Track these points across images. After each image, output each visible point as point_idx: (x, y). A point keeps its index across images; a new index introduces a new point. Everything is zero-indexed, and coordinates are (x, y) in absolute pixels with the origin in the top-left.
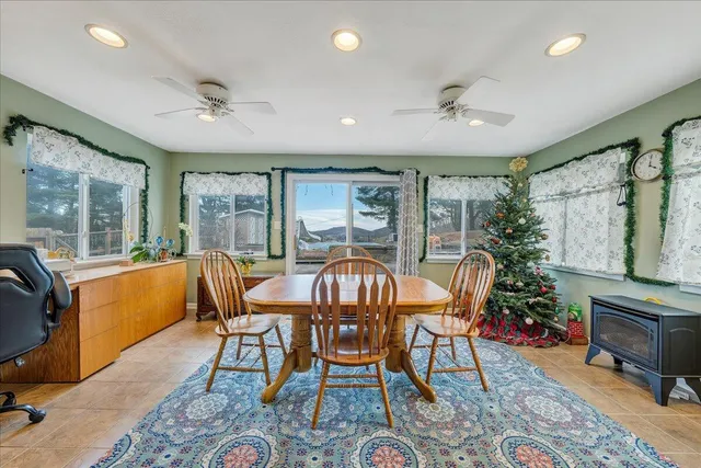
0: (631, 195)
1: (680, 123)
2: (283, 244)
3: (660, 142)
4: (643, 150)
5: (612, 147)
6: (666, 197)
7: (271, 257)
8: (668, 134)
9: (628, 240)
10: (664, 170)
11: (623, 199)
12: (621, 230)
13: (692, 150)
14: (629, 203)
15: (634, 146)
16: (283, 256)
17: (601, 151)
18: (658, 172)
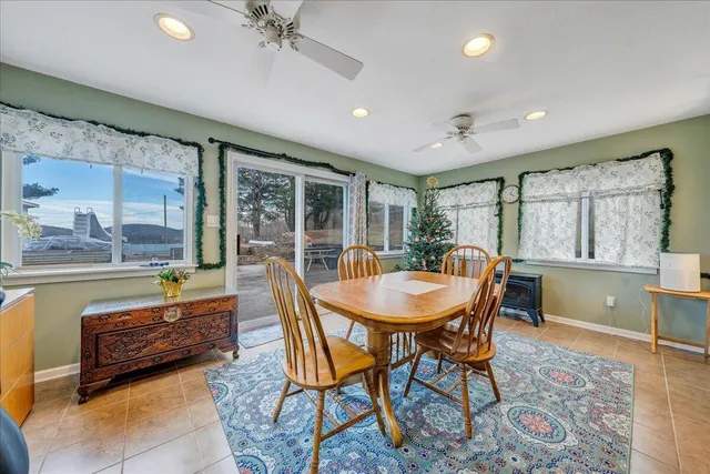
0: (501, 210)
1: (528, 173)
2: (223, 248)
3: (517, 182)
4: (506, 185)
5: (488, 180)
6: (520, 213)
7: (203, 266)
8: (521, 177)
9: (500, 237)
10: (520, 197)
11: (497, 213)
12: (495, 231)
13: (534, 189)
14: (500, 215)
15: (501, 181)
16: (222, 264)
17: (482, 181)
18: (516, 198)
